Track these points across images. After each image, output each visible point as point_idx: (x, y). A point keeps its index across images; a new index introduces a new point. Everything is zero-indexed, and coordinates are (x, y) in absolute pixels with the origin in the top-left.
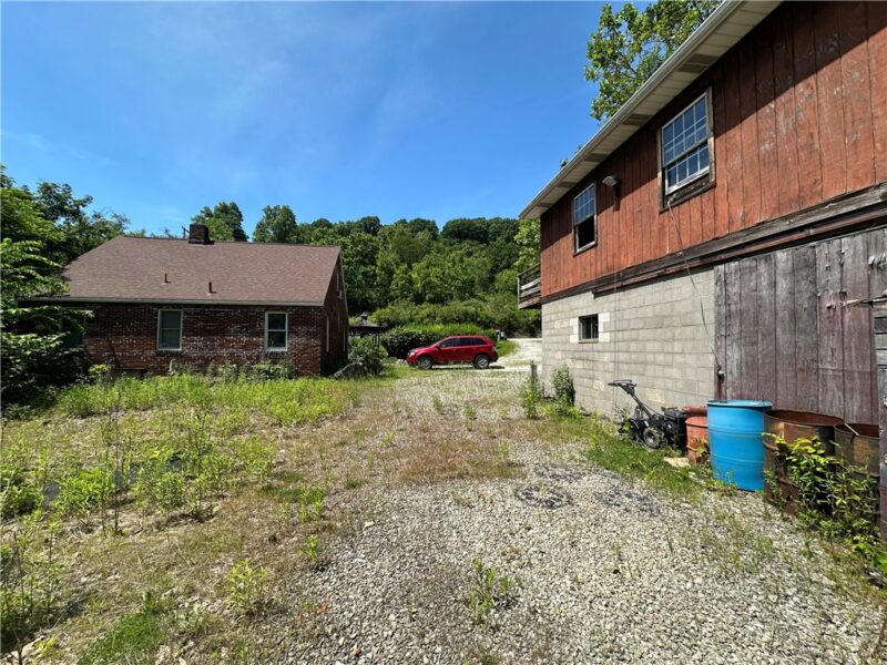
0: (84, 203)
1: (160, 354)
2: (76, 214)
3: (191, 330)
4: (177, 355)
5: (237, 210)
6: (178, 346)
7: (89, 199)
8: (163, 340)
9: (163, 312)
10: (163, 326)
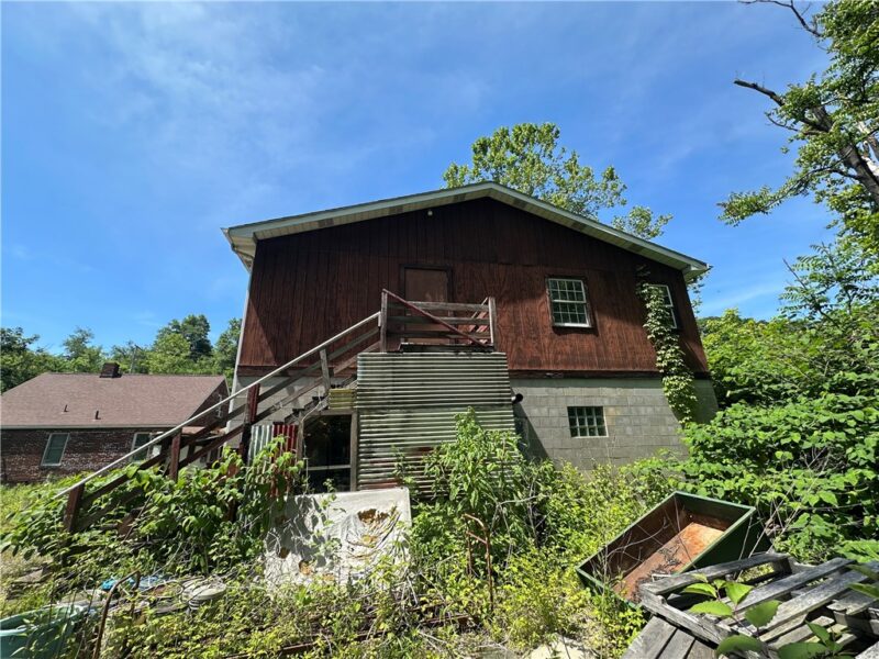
0: (30, 341)
1: (42, 469)
2: (22, 350)
3: (72, 449)
4: (56, 470)
5: (205, 321)
6: (58, 462)
7: (36, 338)
8: (47, 457)
9: (54, 436)
10: (50, 446)
